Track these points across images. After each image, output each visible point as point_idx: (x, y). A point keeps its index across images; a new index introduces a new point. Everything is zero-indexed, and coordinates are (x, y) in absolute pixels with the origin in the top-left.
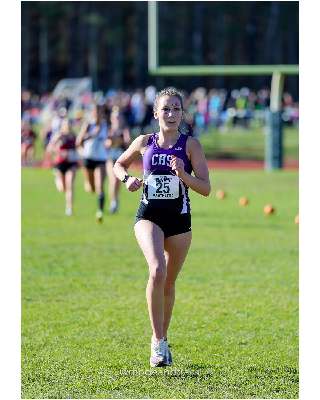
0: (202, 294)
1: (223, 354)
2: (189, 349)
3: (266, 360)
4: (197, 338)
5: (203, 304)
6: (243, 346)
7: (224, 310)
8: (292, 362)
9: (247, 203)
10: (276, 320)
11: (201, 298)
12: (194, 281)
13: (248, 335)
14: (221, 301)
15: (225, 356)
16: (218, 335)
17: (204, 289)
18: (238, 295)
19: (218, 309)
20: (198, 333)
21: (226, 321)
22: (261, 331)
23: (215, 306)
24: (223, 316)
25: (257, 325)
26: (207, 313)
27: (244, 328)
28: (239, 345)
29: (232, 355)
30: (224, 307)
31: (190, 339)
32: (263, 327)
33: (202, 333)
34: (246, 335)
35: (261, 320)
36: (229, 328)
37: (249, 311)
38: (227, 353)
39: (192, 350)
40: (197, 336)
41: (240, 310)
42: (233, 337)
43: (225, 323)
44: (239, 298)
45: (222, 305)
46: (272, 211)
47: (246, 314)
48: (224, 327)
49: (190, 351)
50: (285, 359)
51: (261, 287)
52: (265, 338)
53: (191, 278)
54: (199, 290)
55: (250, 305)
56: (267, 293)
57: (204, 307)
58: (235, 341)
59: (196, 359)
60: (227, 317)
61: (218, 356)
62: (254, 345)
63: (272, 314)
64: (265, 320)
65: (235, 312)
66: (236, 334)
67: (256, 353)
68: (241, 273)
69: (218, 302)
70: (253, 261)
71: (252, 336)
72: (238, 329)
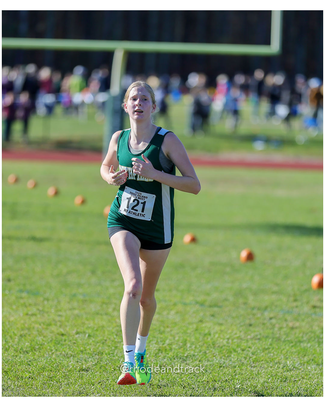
0: (34, 310)
1: (61, 382)
2: (21, 375)
3: (112, 389)
4: (30, 363)
5: (36, 322)
6: (83, 372)
7: (62, 330)
8: (142, 393)
9: (83, 202)
11: (33, 315)
12: (24, 295)
13: (90, 360)
14: (57, 318)
15: (63, 384)
16: (54, 359)
17: (36, 304)
18: (76, 312)
19: (53, 328)
20: (30, 356)
21: (64, 343)
22: (104, 355)
23: (49, 325)
24: (60, 337)
25: (100, 348)
26: (40, 333)
27: (84, 352)
28: (79, 371)
29: (71, 383)
30: (61, 326)
31: (21, 363)
32: (107, 351)
33: (36, 357)
34: (87, 360)
35: (104, 342)
36: (67, 351)
37: (90, 331)
39: (24, 376)
40: (29, 360)
41: (79, 330)
42: (72, 362)
43: (62, 345)
44: (78, 316)
45: (58, 324)
47: (87, 335)
48: (61, 349)
49: (22, 377)
50: (133, 389)
51: (103, 303)
52: (110, 364)
53: (21, 291)
54: (30, 305)
55: (92, 324)
56: (110, 310)
57: (37, 326)
58: (75, 367)
59: (29, 387)
60: (64, 338)
61: (54, 384)
62: (97, 372)
63: (117, 335)
64: (109, 343)
65: (74, 332)
66: (76, 359)
67: (100, 381)
68: (79, 285)
69: (54, 320)
70: (93, 272)
71: (95, 361)
72: (77, 353)
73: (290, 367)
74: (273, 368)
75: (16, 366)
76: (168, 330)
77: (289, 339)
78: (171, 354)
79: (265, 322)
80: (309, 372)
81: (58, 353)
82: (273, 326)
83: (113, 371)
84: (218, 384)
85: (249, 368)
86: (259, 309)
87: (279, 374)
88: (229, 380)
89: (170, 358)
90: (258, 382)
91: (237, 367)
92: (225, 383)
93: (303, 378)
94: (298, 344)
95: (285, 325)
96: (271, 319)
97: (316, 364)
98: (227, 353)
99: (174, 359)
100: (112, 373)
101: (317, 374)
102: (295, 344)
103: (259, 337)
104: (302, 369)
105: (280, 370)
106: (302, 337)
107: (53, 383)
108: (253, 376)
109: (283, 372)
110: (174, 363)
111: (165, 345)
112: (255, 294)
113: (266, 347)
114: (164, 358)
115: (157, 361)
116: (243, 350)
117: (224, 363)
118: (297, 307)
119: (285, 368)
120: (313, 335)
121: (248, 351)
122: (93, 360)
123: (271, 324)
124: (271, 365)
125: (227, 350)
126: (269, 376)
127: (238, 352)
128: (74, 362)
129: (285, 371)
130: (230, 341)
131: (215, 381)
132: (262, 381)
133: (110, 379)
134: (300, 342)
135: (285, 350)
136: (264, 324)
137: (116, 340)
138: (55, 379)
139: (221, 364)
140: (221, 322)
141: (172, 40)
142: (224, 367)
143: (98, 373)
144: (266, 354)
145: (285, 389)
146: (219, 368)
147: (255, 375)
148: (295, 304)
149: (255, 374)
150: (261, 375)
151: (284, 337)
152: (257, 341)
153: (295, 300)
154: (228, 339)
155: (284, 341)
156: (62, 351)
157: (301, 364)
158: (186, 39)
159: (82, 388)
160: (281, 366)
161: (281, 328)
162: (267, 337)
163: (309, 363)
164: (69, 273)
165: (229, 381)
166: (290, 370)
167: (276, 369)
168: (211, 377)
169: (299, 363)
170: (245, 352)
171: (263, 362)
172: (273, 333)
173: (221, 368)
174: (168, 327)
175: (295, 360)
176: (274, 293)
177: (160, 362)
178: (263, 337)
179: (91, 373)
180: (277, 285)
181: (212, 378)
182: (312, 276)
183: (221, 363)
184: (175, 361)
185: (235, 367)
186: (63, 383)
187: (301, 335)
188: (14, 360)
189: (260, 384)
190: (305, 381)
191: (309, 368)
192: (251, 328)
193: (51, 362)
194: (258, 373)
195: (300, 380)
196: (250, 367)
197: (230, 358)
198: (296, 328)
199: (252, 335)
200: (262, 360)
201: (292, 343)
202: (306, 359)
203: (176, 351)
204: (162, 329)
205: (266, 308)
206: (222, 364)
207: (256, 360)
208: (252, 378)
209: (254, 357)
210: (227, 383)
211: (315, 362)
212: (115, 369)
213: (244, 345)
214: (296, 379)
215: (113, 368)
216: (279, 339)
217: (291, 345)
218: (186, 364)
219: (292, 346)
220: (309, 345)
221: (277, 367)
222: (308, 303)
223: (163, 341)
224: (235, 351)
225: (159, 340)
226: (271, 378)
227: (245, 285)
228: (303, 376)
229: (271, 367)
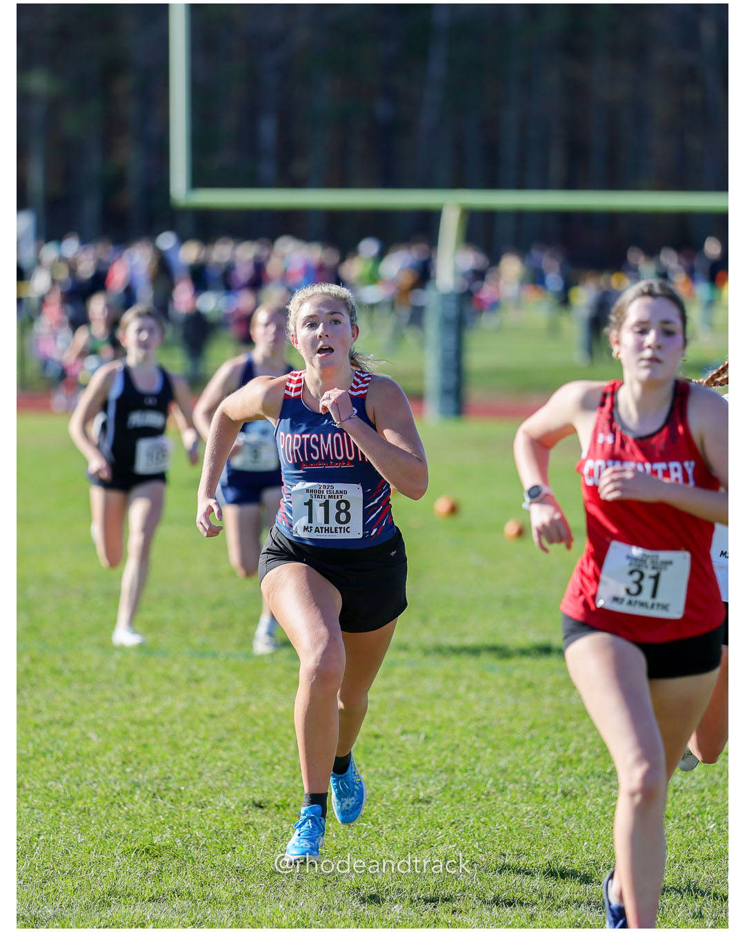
6: (422, 805)
13: (431, 782)
15: (384, 827)
18: (399, 694)
22: (457, 772)
25: (448, 761)
27: (420, 767)
28: (413, 803)
29: (400, 825)
34: (426, 782)
35: (455, 748)
36: (388, 766)
37: (427, 729)
41: (407, 728)
42: (398, 787)
43: (379, 755)
44: (401, 702)
46: (454, 510)
47: (422, 736)
51: (448, 677)
52: (469, 788)
55: (429, 717)
56: (462, 690)
58: (404, 795)
60: (381, 741)
62: (446, 804)
63: (477, 735)
65: (398, 731)
66: (405, 780)
68: (401, 645)
72: (407, 769)
75: (294, 795)
76: (572, 724)
78: (581, 769)
81: (371, 770)
99: (588, 778)
107: (365, 825)
114: (569, 775)
143: (448, 806)
156: (378, 767)
159: (422, 834)
174: (571, 719)
184: (589, 781)
188: (292, 785)
203: (591, 764)
204: (561, 723)
218: (611, 787)
223: (565, 745)
225: (557, 744)
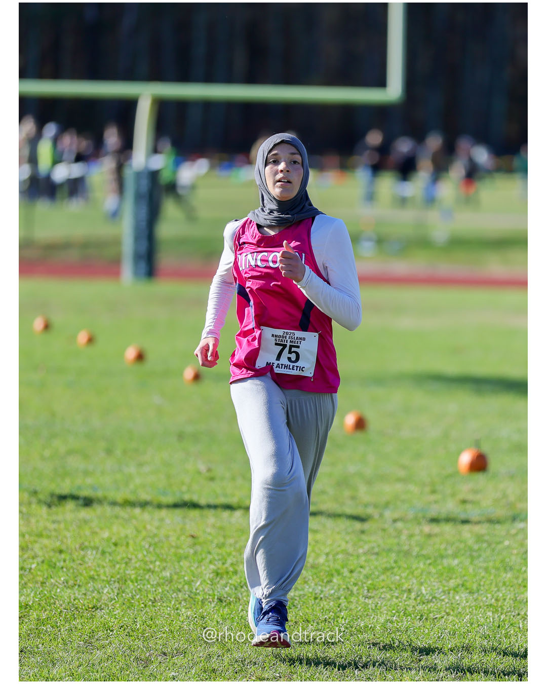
7: (58, 544)
9: (91, 340)
10: (158, 563)
13: (105, 590)
14: (51, 526)
19: (46, 541)
21: (62, 564)
23: (39, 535)
24: (55, 555)
25: (122, 572)
27: (97, 578)
30: (57, 538)
32: (133, 576)
35: (128, 562)
38: (67, 624)
45: (54, 535)
46: (140, 357)
47: (99, 551)
52: (138, 596)
55: (107, 535)
60: (63, 556)
61: (49, 630)
64: (135, 563)
67: (122, 624)
68: (86, 473)
69: (45, 528)
70: (109, 452)
71: (113, 592)
73: (427, 598)
74: (400, 600)
77: (424, 552)
79: (386, 526)
80: (458, 604)
82: (399, 532)
83: (143, 608)
84: (312, 625)
85: (362, 600)
86: (376, 506)
87: (410, 609)
88: (330, 618)
89: (234, 586)
90: (377, 621)
91: (342, 598)
92: (323, 624)
93: (448, 614)
94: (439, 561)
95: (417, 531)
96: (395, 521)
97: (468, 591)
98: (327, 577)
100: (141, 610)
101: (470, 607)
102: (435, 561)
103: (376, 550)
104: (447, 600)
105: (412, 602)
106: (446, 549)
108: (368, 611)
109: (416, 605)
110: (241, 594)
111: (227, 565)
112: (369, 482)
113: (388, 566)
115: (213, 591)
116: (351, 572)
117: (322, 591)
118: (436, 502)
119: (419, 598)
120: (462, 546)
121: (360, 572)
122: (110, 591)
123: (396, 529)
124: (396, 594)
125: (326, 571)
126: (394, 612)
127: (345, 575)
128: (81, 594)
129: (419, 603)
130: (331, 557)
131: (308, 621)
132: (382, 620)
133: (138, 620)
134: (442, 557)
135: (419, 571)
136: (384, 530)
137: (147, 559)
138: (50, 623)
139: (316, 594)
140: (316, 528)
141: (229, 79)
142: (321, 598)
144: (387, 577)
145: (420, 632)
146: (313, 600)
147: (370, 610)
148: (433, 498)
149: (372, 609)
150: (381, 610)
151: (417, 549)
152: (373, 557)
153: (434, 492)
154: (327, 554)
155: (417, 556)
157: (444, 591)
158: (251, 79)
160: (413, 595)
161: (411, 536)
162: (390, 550)
163: (457, 589)
164: (70, 452)
165: (330, 620)
166: (429, 602)
167: (405, 601)
168: (301, 614)
169: (440, 590)
170: (355, 575)
171: (384, 590)
172: (398, 544)
173: (317, 601)
175: (434, 586)
176: (400, 480)
177: (218, 592)
178: (384, 550)
179: (108, 611)
180: (404, 467)
181: (302, 616)
182: (459, 453)
183: (316, 592)
185: (339, 598)
186: (62, 628)
187: (443, 547)
189: (379, 625)
190: (451, 618)
191: (457, 598)
192: (364, 537)
193: (42, 596)
194: (376, 606)
195: (442, 617)
196: (364, 598)
197: (332, 584)
198: (436, 535)
199: (366, 547)
200: (383, 587)
201: (429, 558)
202: (452, 583)
205: (387, 505)
206: (318, 594)
207: (372, 587)
208: (367, 615)
209: (370, 582)
210: (326, 624)
211: (467, 589)
212: (145, 606)
213: (353, 563)
214: (436, 616)
215: (143, 603)
216: (407, 554)
217: (428, 562)
219: (430, 564)
220: (456, 562)
221: (407, 597)
222: (453, 495)
224: (339, 573)
226: (397, 614)
227: (352, 469)
228: (448, 611)
229: (397, 598)
